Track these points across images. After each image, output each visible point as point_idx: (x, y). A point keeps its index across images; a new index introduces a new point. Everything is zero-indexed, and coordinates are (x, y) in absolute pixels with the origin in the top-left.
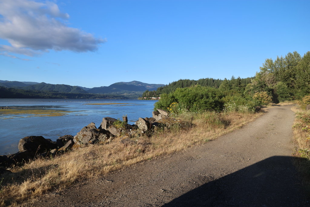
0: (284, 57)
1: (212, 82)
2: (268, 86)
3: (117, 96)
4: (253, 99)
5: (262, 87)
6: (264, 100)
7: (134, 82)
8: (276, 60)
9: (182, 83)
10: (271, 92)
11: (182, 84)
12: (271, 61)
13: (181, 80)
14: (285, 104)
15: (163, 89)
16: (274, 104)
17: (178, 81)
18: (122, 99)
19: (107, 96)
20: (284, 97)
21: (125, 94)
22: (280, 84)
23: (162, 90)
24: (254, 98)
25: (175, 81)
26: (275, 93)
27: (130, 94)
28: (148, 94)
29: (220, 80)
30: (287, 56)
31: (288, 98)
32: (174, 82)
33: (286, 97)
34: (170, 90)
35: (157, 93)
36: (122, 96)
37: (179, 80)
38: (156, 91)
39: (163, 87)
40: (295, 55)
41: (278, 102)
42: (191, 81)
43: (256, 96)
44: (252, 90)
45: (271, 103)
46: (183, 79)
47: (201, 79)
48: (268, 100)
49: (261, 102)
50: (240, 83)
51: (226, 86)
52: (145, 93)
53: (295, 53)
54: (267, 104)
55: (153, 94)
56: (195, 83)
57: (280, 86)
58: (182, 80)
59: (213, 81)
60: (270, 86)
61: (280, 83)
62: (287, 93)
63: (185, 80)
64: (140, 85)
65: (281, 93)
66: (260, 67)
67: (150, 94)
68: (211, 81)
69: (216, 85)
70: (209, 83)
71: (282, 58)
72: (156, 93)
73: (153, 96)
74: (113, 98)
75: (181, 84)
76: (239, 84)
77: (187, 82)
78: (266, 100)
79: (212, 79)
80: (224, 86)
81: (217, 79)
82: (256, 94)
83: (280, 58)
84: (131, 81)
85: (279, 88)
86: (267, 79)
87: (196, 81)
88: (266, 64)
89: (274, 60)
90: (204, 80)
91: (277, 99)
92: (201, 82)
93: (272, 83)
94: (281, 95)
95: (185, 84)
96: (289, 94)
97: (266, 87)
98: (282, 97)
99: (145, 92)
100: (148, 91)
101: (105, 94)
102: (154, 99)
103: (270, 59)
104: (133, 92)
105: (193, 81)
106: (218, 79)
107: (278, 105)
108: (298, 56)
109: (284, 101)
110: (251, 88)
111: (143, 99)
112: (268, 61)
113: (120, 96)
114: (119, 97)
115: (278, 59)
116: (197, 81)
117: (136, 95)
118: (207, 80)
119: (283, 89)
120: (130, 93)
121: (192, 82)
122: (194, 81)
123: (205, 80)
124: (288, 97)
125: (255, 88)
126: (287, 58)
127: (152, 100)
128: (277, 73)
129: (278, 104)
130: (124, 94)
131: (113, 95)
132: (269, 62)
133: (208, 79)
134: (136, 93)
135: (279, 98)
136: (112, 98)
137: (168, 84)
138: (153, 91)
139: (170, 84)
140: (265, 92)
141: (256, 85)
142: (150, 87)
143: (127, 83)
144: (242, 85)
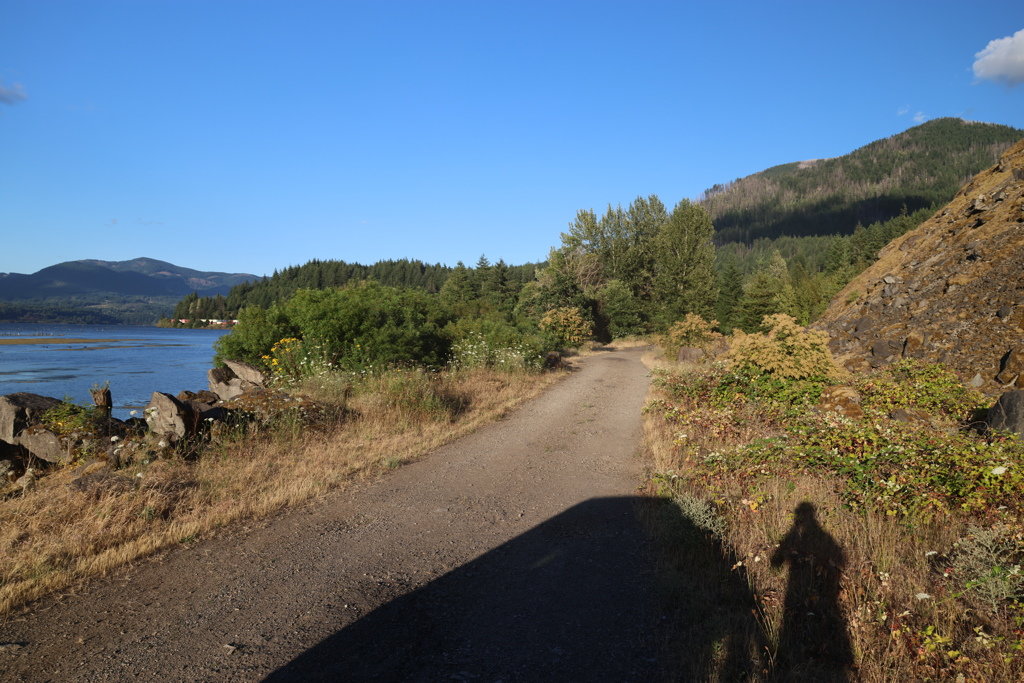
0: (626, 209)
1: (419, 273)
2: (582, 292)
3: (71, 310)
4: (539, 329)
5: (565, 292)
6: (571, 333)
7: (144, 264)
8: (606, 215)
9: (320, 273)
10: (590, 308)
11: (320, 275)
12: (593, 218)
13: (314, 262)
14: (627, 345)
15: (250, 289)
16: (599, 344)
17: (305, 267)
18: (91, 323)
19: (24, 312)
20: (625, 324)
21: (105, 306)
22: (614, 286)
23: (249, 295)
24: (543, 327)
25: (293, 266)
26: (601, 311)
27: (124, 307)
28: (194, 308)
29: (442, 266)
30: (634, 206)
31: (634, 329)
32: (291, 268)
33: (629, 325)
34: (277, 293)
35: (229, 304)
36: (92, 313)
37: (309, 263)
38: (225, 297)
39: (251, 283)
40: (652, 206)
41: (609, 340)
42: (350, 268)
43: (548, 320)
44: (538, 302)
45: (591, 343)
46: (322, 260)
47: (385, 262)
48: (583, 332)
49: (562, 338)
50: (505, 280)
51: (462, 287)
52: (184, 301)
53: (653, 200)
54: (578, 346)
55: (215, 308)
56: (363, 273)
57: (614, 293)
58: (318, 262)
59: (423, 268)
60: (588, 292)
61: (613, 284)
62: (633, 314)
63: (331, 262)
64: (165, 276)
65: (616, 314)
66: (562, 234)
67: (202, 306)
68: (415, 271)
69: (429, 282)
70: (408, 276)
71: (620, 211)
72: (226, 305)
73: (216, 314)
74: (54, 317)
75: (316, 274)
76: (502, 284)
77: (336, 271)
78: (576, 332)
79: (418, 262)
80: (456, 288)
81: (433, 263)
82: (549, 313)
83: (615, 210)
84: (131, 259)
85: (612, 298)
86: (581, 272)
87: (365, 268)
88: (578, 226)
89: (600, 215)
90: (391, 264)
91: (606, 331)
92: (383, 273)
93: (594, 284)
94: (618, 318)
95: (329, 276)
96: (639, 317)
97: (578, 295)
98: (619, 324)
99: (183, 299)
100: (196, 298)
101: (16, 303)
102: (220, 327)
103: (589, 212)
104: (137, 297)
105: (358, 266)
106: (438, 265)
107: (607, 349)
108: (661, 209)
109: (622, 336)
110: (537, 295)
111: (175, 326)
112: (583, 216)
113: (84, 314)
114: (80, 316)
115: (610, 214)
116: (371, 266)
117: (150, 308)
118: (403, 265)
119: (623, 300)
120: (125, 302)
121: (352, 272)
122: (360, 266)
123: (395, 264)
124: (635, 325)
125: (547, 295)
126: (632, 212)
127: (212, 328)
128: (608, 254)
129: (608, 346)
130: (99, 307)
131: (52, 307)
132: (586, 219)
133: (406, 262)
134: (151, 302)
135: (612, 326)
136: (50, 317)
137: (270, 274)
138: (215, 297)
139: (276, 273)
140: (575, 310)
141: (549, 287)
142: (203, 281)
143: (115, 263)
144: (511, 284)
